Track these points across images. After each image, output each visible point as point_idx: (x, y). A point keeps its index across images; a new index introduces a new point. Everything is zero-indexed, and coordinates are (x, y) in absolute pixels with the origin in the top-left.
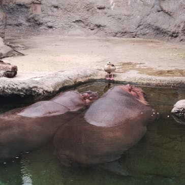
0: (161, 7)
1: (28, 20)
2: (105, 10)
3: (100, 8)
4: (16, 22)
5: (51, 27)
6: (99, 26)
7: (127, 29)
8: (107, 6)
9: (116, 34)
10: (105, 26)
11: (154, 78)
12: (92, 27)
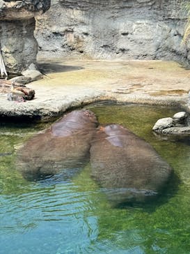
0: (177, 32)
1: (63, 46)
2: (129, 36)
3: (124, 34)
4: (52, 48)
5: (82, 52)
6: (123, 50)
7: (148, 52)
8: (130, 32)
9: (138, 56)
10: (128, 50)
11: (152, 98)
12: (117, 50)
